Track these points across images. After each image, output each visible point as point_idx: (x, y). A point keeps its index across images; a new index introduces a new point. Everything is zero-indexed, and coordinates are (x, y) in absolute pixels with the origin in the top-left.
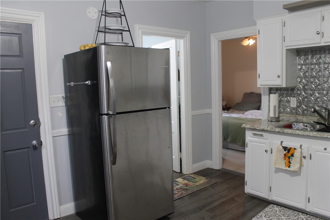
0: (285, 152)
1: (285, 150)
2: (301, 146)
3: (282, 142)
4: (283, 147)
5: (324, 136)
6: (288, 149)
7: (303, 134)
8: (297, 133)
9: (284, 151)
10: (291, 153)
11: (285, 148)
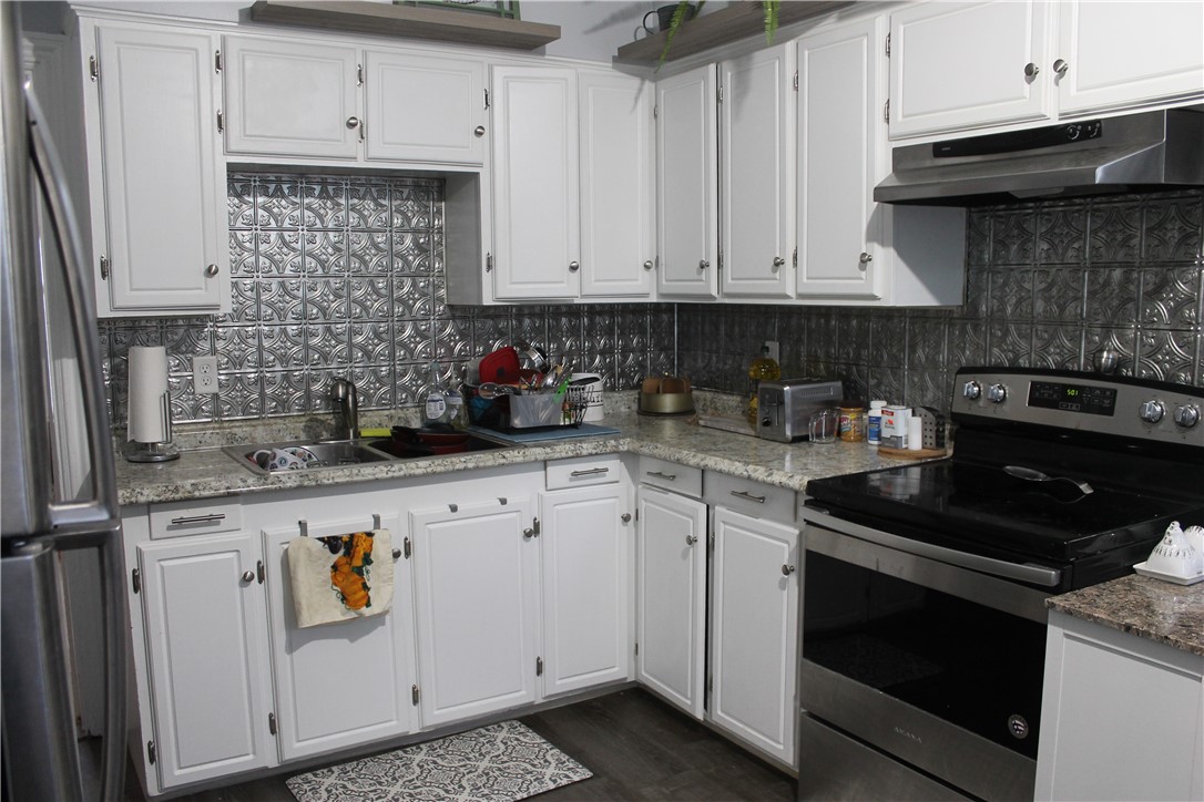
0: (335, 557)
1: (334, 550)
2: (377, 519)
3: (303, 525)
4: (321, 539)
5: (457, 467)
6: (346, 543)
7: (390, 474)
8: (371, 477)
9: (330, 553)
10: (362, 552)
11: (332, 543)
